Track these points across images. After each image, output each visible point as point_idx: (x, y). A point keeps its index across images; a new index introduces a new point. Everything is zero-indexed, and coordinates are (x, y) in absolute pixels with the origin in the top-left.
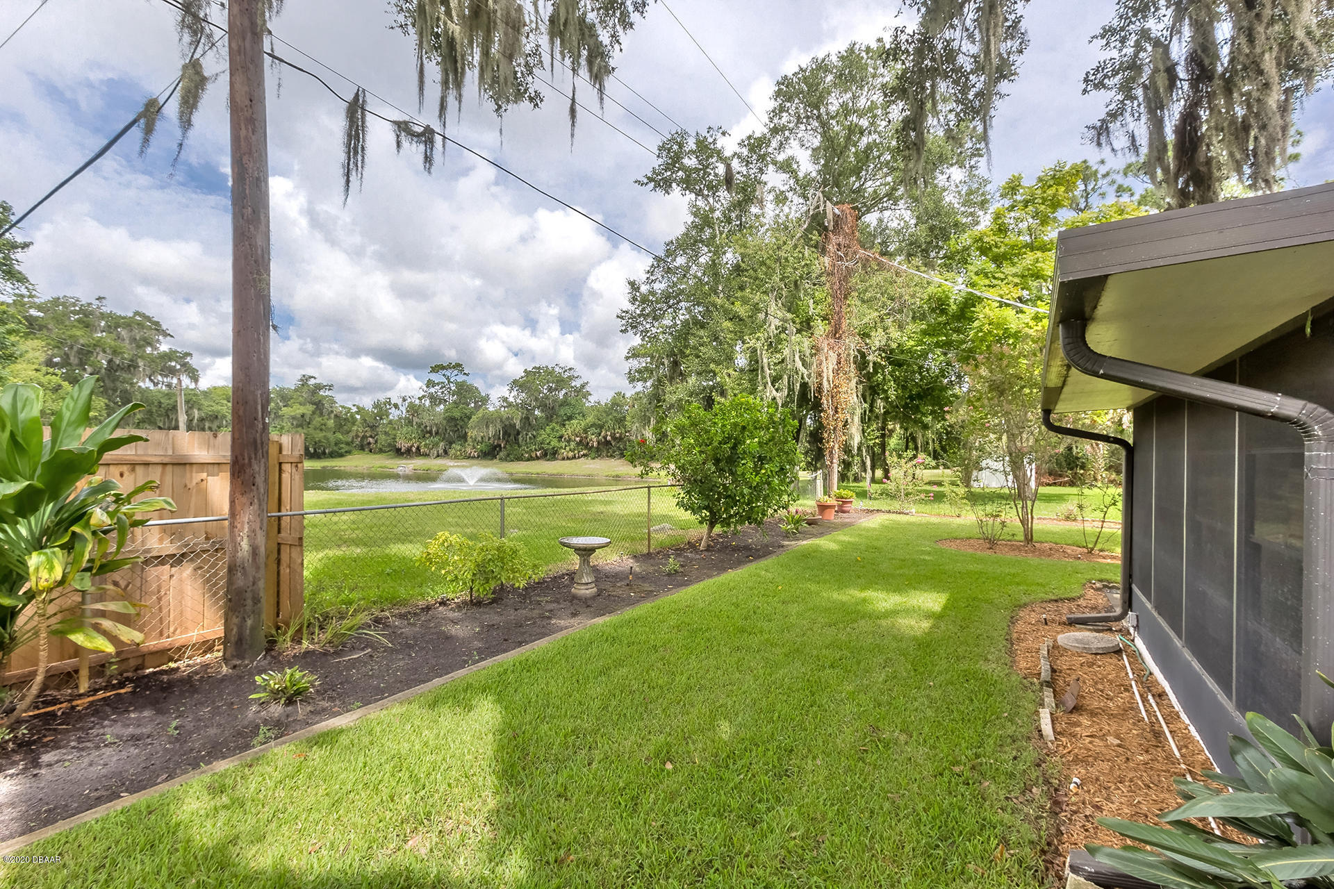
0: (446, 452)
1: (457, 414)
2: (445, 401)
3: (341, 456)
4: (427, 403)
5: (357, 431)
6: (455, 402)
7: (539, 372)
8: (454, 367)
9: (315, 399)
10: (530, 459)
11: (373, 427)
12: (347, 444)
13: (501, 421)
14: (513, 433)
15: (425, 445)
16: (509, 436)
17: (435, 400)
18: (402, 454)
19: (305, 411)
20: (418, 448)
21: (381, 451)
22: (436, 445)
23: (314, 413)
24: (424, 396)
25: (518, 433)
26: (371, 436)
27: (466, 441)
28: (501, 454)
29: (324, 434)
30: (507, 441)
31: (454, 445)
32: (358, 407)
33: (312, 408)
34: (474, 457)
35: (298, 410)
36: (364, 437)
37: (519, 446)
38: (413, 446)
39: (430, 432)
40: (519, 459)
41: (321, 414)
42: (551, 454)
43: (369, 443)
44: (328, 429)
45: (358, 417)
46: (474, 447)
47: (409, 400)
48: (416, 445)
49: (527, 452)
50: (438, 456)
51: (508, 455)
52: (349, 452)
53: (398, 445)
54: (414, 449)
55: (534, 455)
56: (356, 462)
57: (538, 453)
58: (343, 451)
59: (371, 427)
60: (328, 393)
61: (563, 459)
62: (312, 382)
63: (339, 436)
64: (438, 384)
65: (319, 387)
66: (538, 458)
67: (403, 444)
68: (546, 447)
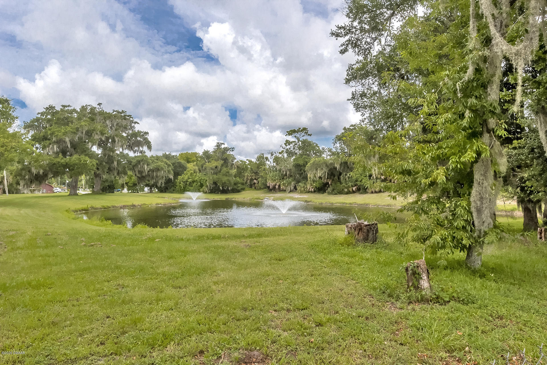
0: (295, 188)
1: (301, 162)
2: (296, 154)
3: (238, 191)
4: (285, 155)
5: (248, 176)
6: (300, 155)
7: (355, 129)
8: (302, 131)
9: (225, 156)
10: (348, 193)
11: (256, 173)
12: (243, 184)
13: (326, 165)
14: (337, 174)
15: (283, 184)
16: (334, 176)
17: (290, 153)
18: (271, 190)
19: (217, 165)
20: (279, 186)
21: (260, 189)
22: (289, 184)
23: (222, 165)
24: (283, 151)
25: (340, 174)
26: (255, 179)
27: (307, 180)
28: (329, 189)
29: (228, 178)
30: (333, 180)
31: (300, 184)
32: (249, 161)
33: (222, 162)
34: (312, 192)
35: (214, 164)
36: (252, 180)
37: (341, 183)
38: (275, 185)
39: (286, 175)
40: (341, 192)
41: (227, 167)
42: (361, 190)
43: (255, 183)
44: (230, 175)
45: (249, 166)
46: (311, 185)
47: (275, 155)
48: (278, 184)
49: (346, 188)
50: (291, 191)
51: (333, 190)
52: (243, 189)
53: (268, 185)
54: (277, 187)
55: (351, 190)
56: (247, 195)
57: (354, 189)
58: (239, 188)
59: (255, 173)
60: (231, 153)
61: (372, 193)
62: (223, 146)
63: (238, 179)
64: (292, 143)
65: (226, 149)
66: (354, 192)
67: (270, 184)
68: (359, 183)
